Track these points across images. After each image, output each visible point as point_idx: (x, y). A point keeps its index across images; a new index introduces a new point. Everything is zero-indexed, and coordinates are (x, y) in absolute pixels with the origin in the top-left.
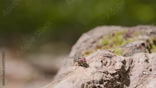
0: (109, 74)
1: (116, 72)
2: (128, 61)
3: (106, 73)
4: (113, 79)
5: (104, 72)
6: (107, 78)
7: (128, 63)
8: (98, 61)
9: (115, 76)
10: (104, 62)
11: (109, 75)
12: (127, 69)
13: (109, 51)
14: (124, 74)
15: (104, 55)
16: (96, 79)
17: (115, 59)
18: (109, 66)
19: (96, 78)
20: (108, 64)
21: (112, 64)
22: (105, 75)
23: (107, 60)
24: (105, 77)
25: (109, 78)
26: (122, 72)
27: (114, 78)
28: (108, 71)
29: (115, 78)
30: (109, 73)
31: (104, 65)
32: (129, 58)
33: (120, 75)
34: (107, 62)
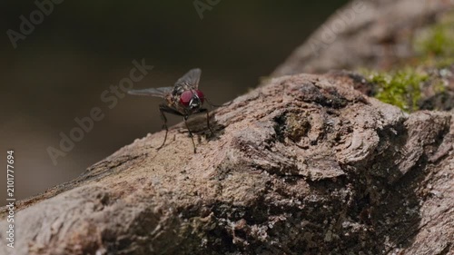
0: (301, 182)
1: (342, 172)
2: (418, 129)
3: (284, 176)
4: (320, 204)
5: (272, 171)
6: (286, 196)
7: (416, 137)
8: (265, 118)
9: (335, 193)
10: (293, 123)
11: (301, 187)
12: (406, 166)
13: (351, 76)
14: (388, 187)
15: (304, 92)
16: (232, 197)
17: (350, 117)
18: (314, 143)
19: (233, 192)
20: (313, 135)
21: (331, 137)
22: (278, 182)
23: (314, 115)
24: (279, 191)
25: (301, 199)
26: (375, 178)
27: (328, 204)
28: (300, 166)
29: (335, 202)
30: (302, 177)
31: (290, 137)
32: (428, 117)
33: (363, 191)
34: (307, 126)
